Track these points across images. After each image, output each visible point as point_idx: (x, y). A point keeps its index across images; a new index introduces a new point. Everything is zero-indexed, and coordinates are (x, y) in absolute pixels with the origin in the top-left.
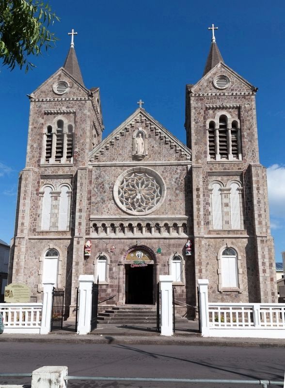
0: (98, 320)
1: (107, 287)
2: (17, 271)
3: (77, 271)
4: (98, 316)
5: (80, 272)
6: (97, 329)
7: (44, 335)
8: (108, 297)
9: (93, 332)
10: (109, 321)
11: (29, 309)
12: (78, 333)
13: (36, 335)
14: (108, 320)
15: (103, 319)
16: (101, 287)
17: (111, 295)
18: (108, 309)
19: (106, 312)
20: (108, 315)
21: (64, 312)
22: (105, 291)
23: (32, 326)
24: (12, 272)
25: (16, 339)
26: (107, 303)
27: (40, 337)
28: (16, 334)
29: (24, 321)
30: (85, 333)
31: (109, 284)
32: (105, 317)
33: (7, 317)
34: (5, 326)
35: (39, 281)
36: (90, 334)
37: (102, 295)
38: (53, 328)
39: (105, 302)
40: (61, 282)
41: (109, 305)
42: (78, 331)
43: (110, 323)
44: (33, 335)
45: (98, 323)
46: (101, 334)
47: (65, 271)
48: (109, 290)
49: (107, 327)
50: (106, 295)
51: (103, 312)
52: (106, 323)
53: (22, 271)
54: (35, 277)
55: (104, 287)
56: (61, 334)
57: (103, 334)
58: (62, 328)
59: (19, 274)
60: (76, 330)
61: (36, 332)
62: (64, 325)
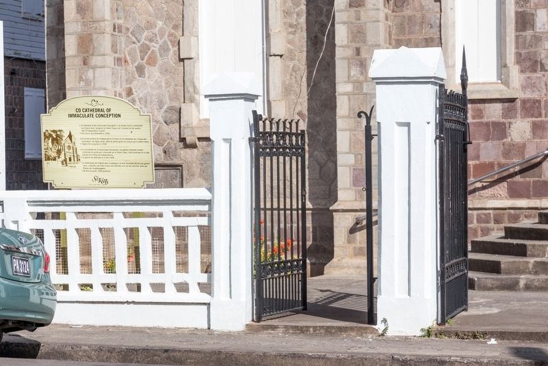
0: (471, 275)
1: (509, 113)
2: (86, 44)
3: (358, 34)
4: (471, 256)
5: (370, 38)
6: (472, 311)
7: (228, 335)
8: (516, 162)
9: (452, 324)
10: (523, 279)
11: (153, 215)
12: (380, 327)
13: (194, 332)
14: (520, 271)
15: (494, 268)
16: (479, 114)
17: (531, 152)
18: (515, 218)
19: (510, 232)
20: (521, 251)
21: (309, 235)
22: (499, 130)
23: (171, 294)
24: (61, 48)
25: (111, 350)
26: (514, 193)
27: (210, 345)
28: (106, 330)
29: (138, 270)
30: (415, 331)
31: (520, 95)
32: (504, 260)
33: (62, 253)
34: (61, 295)
35: (186, 91)
36: (440, 334)
37: (483, 151)
38: (265, 307)
39: (502, 189)
40: (287, 90)
41: (522, 203)
42: (379, 318)
43: (528, 288)
44: (178, 333)
45: (472, 285)
46: (492, 334)
47: (301, 37)
48: (520, 129)
49: (516, 305)
50: (506, 154)
51: (496, 235)
52: (512, 286)
53: (104, 43)
54: (165, 71)
55: (494, 113)
56: (303, 330)
57: (501, 335)
58: (305, 307)
59: (95, 60)
60: (371, 318)
61: (192, 319)
62: (313, 296)
